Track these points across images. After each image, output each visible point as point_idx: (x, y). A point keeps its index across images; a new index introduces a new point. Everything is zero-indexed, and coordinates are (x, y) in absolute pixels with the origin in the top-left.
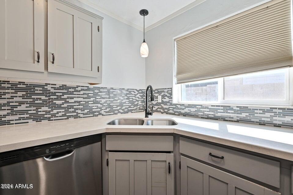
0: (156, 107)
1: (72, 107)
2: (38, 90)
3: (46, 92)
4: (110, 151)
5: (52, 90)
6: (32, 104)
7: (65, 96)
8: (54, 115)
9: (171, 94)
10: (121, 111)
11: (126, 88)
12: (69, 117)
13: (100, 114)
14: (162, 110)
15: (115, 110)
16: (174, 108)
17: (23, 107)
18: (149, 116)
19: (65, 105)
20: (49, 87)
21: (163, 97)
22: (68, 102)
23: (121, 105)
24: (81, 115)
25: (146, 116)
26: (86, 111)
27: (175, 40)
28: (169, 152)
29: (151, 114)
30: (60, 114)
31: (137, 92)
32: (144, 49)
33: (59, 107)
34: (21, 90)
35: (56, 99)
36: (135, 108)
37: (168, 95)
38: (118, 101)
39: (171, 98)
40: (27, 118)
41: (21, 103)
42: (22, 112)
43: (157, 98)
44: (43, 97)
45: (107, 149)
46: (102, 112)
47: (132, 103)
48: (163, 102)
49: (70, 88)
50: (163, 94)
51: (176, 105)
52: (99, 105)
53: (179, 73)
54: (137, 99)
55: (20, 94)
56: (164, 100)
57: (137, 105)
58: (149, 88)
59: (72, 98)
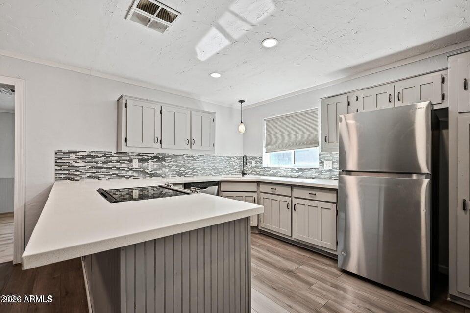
0: (251, 170)
1: (195, 168)
2: (180, 158)
3: (184, 160)
4: (223, 191)
5: (186, 158)
6: (177, 166)
7: (192, 162)
8: (186, 173)
9: (261, 160)
10: (225, 173)
11: (228, 155)
12: (194, 175)
13: (211, 174)
14: (255, 173)
15: (220, 172)
16: (263, 170)
17: (174, 168)
18: (245, 175)
19: (192, 167)
20: (184, 156)
21: (256, 162)
22: (193, 165)
23: (224, 168)
24: (200, 174)
25: (243, 176)
26: (203, 172)
27: (264, 120)
28: (255, 192)
29: (246, 174)
30: (189, 173)
31: (236, 159)
32: (242, 128)
33: (189, 168)
34: (173, 158)
35: (188, 164)
36: (234, 171)
37: (260, 161)
38: (222, 165)
39: (262, 163)
40: (176, 174)
41: (173, 166)
42: (174, 171)
43: (251, 163)
44: (182, 162)
45: (222, 190)
46: (212, 173)
47: (232, 166)
48: (256, 167)
49: (194, 156)
50: (256, 160)
51: (264, 168)
52: (210, 168)
53: (267, 145)
54: (236, 164)
55: (173, 160)
56: (257, 165)
57: (236, 169)
58: (245, 157)
59: (195, 163)
